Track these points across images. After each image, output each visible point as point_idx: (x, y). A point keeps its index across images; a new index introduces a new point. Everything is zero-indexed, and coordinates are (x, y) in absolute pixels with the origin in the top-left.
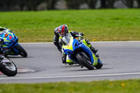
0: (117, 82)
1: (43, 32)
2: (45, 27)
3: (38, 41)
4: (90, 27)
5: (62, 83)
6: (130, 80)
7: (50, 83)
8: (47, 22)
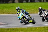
0: (36, 28)
1: (10, 10)
2: (11, 9)
3: (8, 14)
4: (26, 9)
5: (17, 28)
6: (40, 27)
7: (13, 28)
8: (12, 7)
